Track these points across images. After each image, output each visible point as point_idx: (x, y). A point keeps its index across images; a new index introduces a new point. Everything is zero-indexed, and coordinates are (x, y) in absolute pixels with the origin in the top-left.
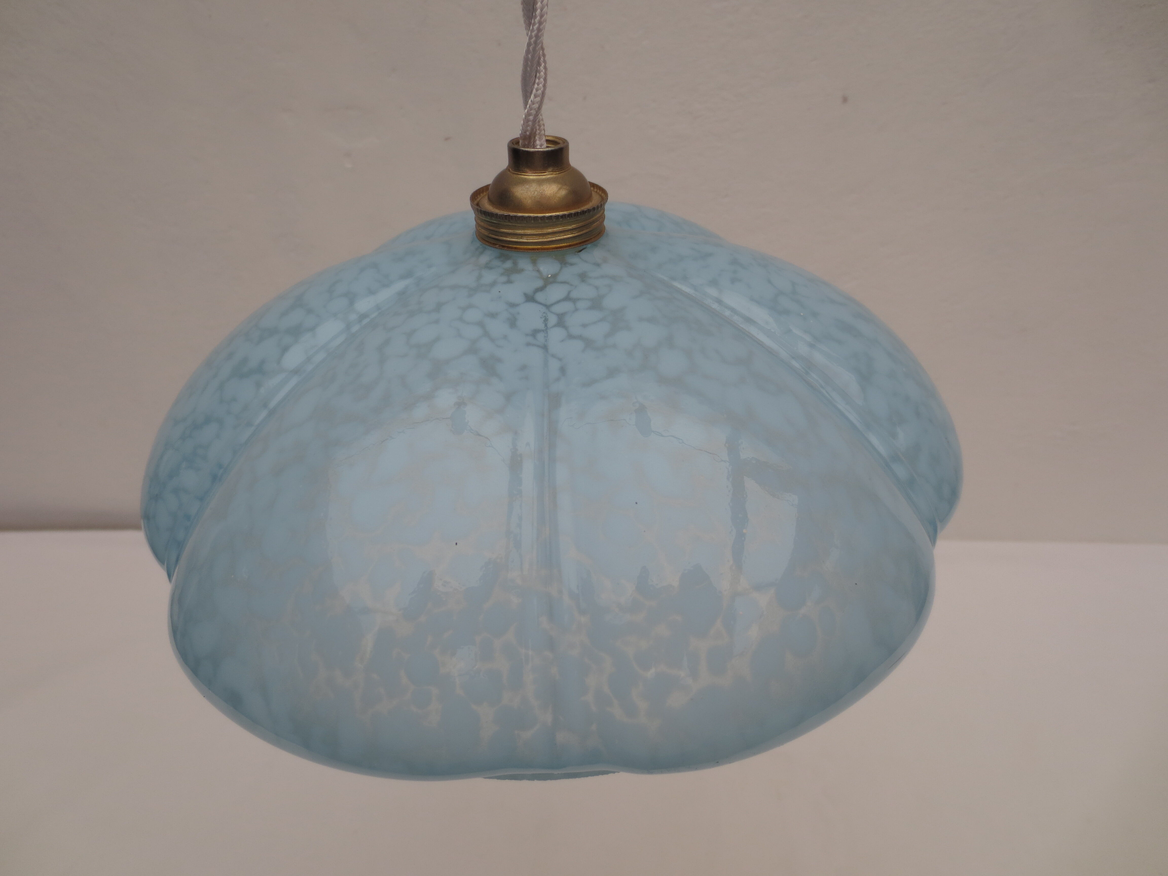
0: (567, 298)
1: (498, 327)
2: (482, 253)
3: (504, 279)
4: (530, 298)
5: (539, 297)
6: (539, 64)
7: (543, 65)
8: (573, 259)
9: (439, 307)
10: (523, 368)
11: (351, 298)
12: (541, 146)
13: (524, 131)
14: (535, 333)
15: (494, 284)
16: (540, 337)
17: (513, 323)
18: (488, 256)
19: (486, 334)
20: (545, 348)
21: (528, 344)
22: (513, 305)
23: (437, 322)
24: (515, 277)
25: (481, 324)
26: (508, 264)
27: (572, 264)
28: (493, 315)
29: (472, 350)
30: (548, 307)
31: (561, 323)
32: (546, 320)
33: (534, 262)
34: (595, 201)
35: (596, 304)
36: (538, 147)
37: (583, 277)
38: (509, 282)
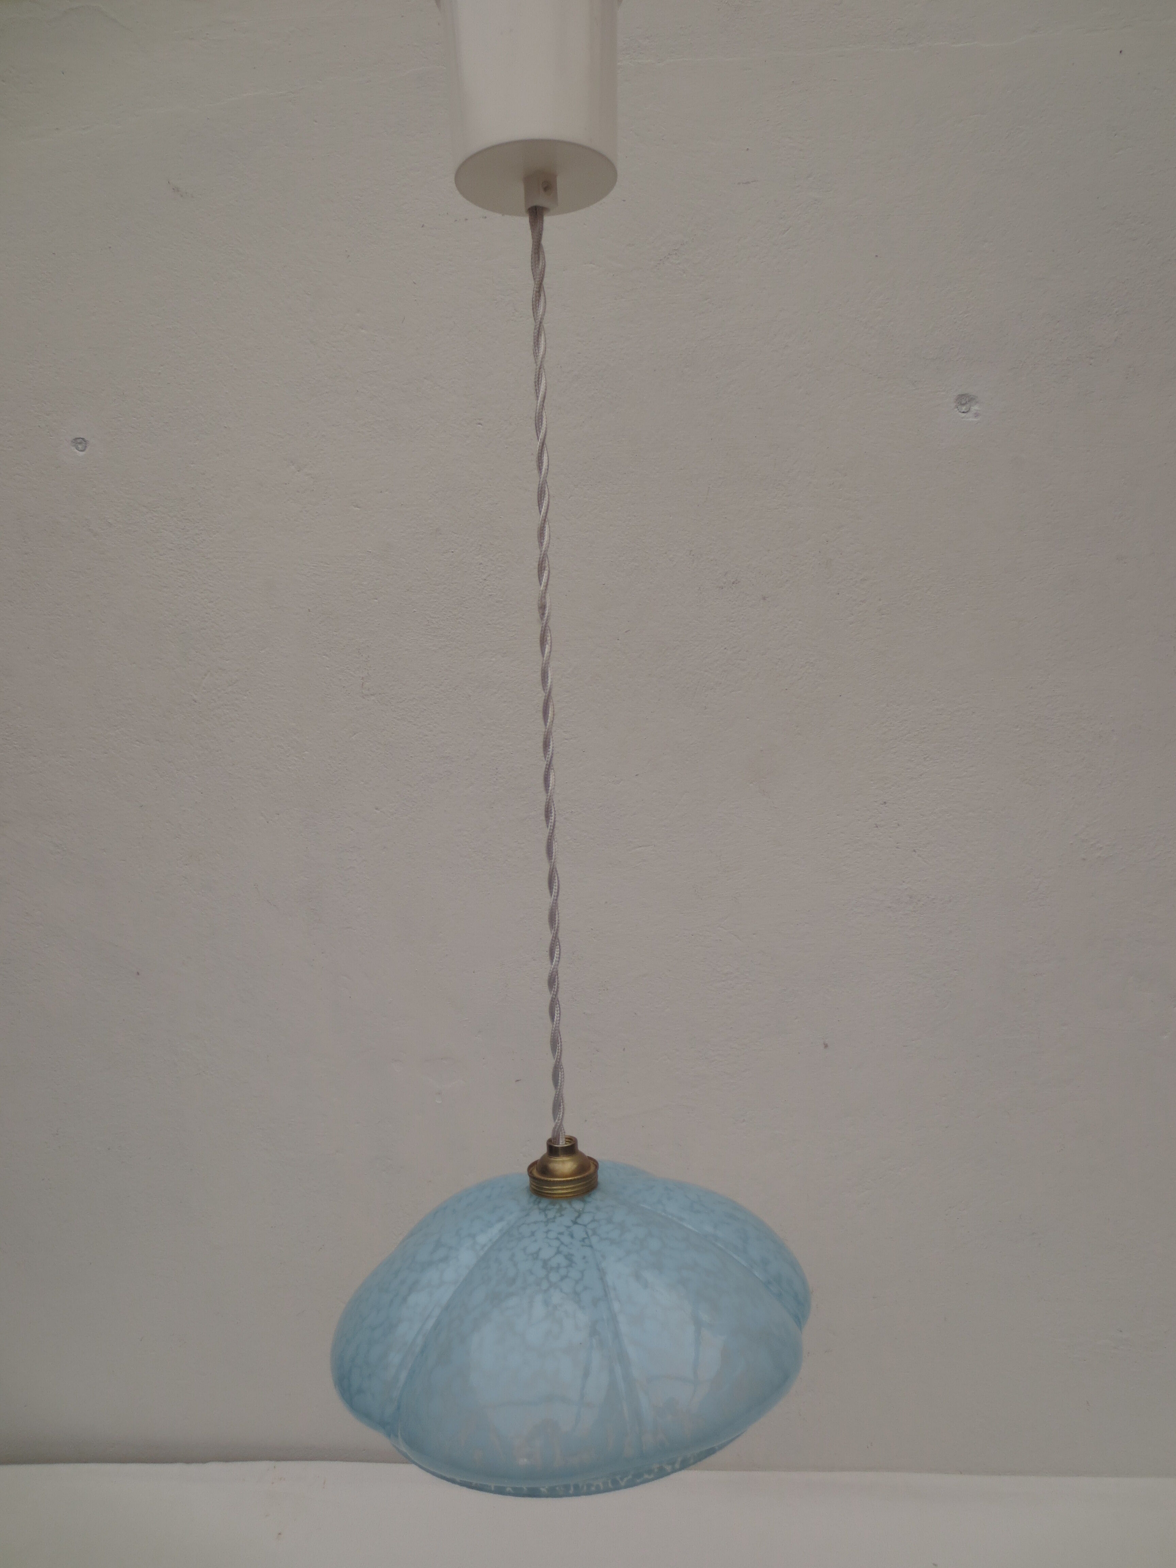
0: (594, 1220)
1: (566, 1239)
2: (539, 1202)
3: (558, 1214)
4: (575, 1223)
5: (579, 1221)
6: (560, 1106)
7: (562, 1106)
8: (588, 1199)
9: (533, 1234)
10: (584, 1257)
11: (473, 1236)
12: (562, 1143)
13: (553, 1135)
14: (583, 1240)
15: (555, 1218)
16: (587, 1241)
17: (572, 1236)
18: (544, 1203)
19: (562, 1243)
20: (591, 1246)
21: (583, 1246)
22: (568, 1227)
23: (536, 1241)
24: (563, 1213)
25: (557, 1239)
26: (557, 1207)
27: (589, 1202)
28: (562, 1234)
29: (558, 1252)
30: (585, 1226)
31: (595, 1233)
32: (587, 1233)
33: (570, 1203)
34: (592, 1168)
35: (609, 1221)
36: (561, 1144)
37: (598, 1209)
38: (562, 1215)
